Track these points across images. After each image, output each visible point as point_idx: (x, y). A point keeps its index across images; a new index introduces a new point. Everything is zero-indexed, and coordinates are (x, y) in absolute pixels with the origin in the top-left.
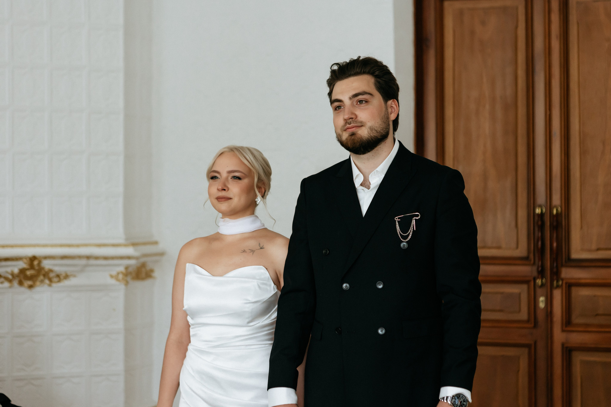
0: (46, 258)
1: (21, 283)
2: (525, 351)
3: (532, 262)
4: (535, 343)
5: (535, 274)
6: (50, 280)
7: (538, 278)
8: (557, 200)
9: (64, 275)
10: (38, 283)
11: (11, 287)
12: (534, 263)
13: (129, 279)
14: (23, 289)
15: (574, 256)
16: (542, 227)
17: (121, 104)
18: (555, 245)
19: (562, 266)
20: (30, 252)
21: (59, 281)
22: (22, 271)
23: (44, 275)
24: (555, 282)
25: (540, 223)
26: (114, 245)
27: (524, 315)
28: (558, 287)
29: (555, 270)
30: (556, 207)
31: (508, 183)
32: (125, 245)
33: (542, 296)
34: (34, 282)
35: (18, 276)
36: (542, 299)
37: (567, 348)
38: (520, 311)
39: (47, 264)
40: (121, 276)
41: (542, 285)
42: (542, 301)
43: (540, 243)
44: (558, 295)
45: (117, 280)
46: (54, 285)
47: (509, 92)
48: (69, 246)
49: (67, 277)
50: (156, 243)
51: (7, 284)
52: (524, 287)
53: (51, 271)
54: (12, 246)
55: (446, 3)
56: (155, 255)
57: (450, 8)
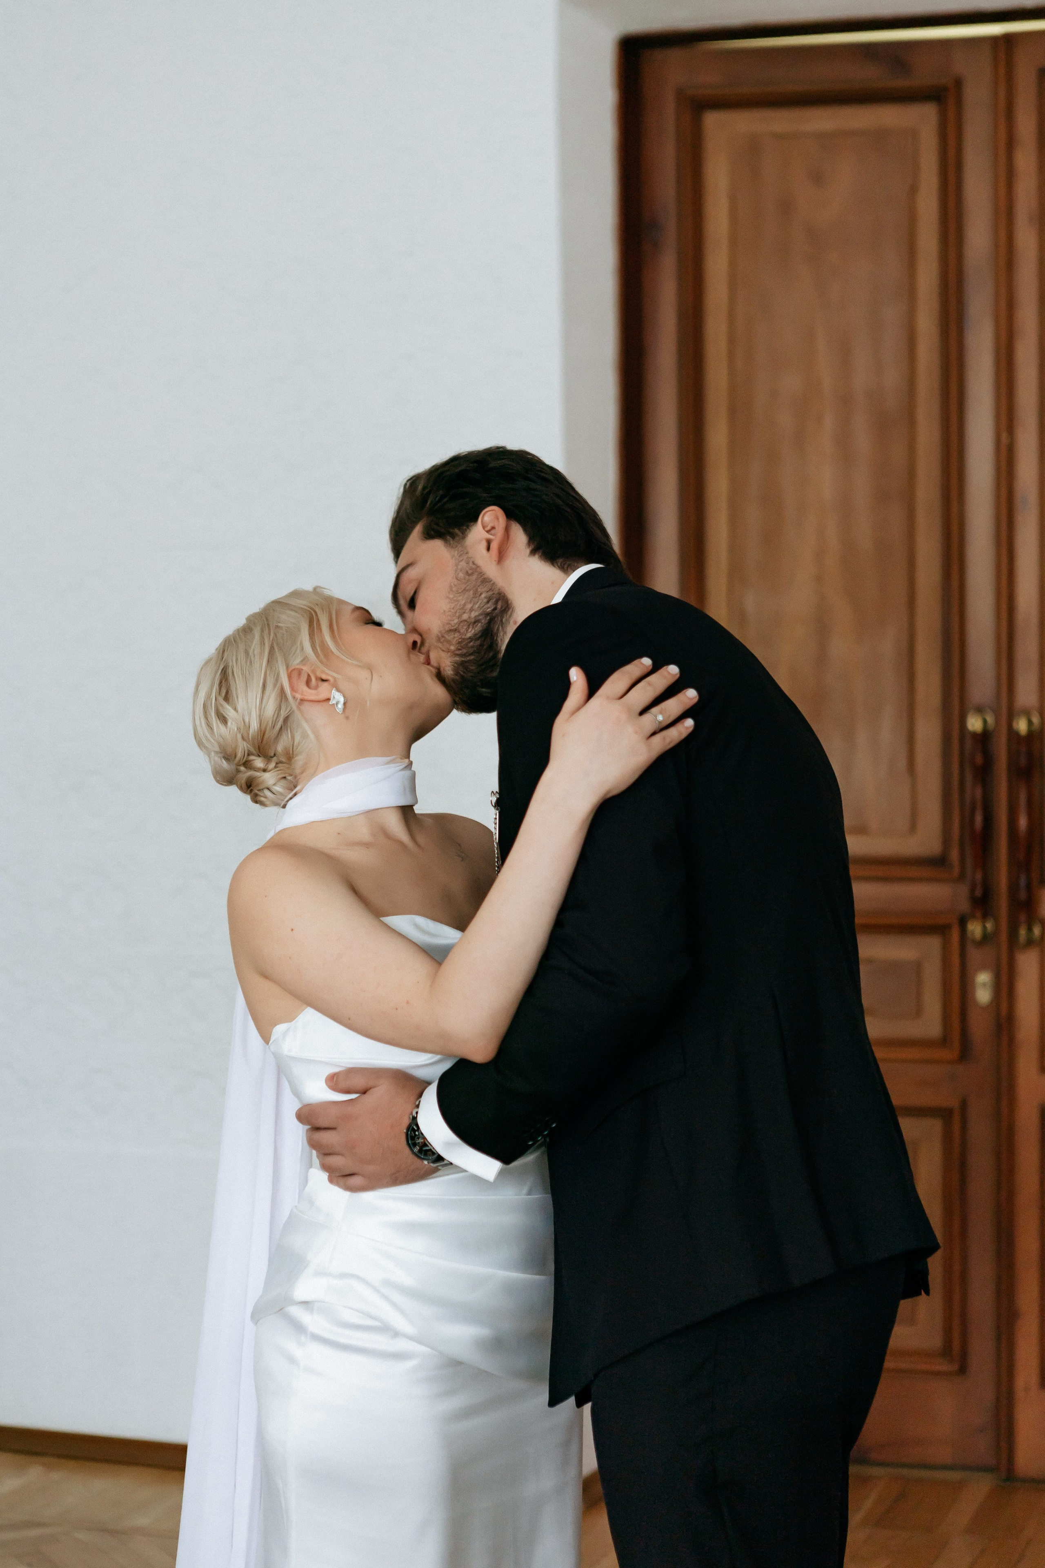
2: (935, 1127)
3: (956, 871)
4: (964, 1105)
5: (964, 905)
7: (973, 916)
8: (1029, 691)
12: (962, 876)
16: (984, 773)
18: (1023, 822)
19: (1043, 882)
24: (1023, 932)
25: (979, 760)
27: (930, 1023)
28: (1030, 943)
29: (1023, 895)
30: (1027, 713)
31: (888, 644)
33: (983, 967)
36: (983, 978)
38: (919, 1012)
41: (986, 938)
42: (984, 985)
43: (979, 819)
44: (1030, 965)
47: (892, 377)
52: (932, 944)
55: (710, 118)
57: (722, 131)
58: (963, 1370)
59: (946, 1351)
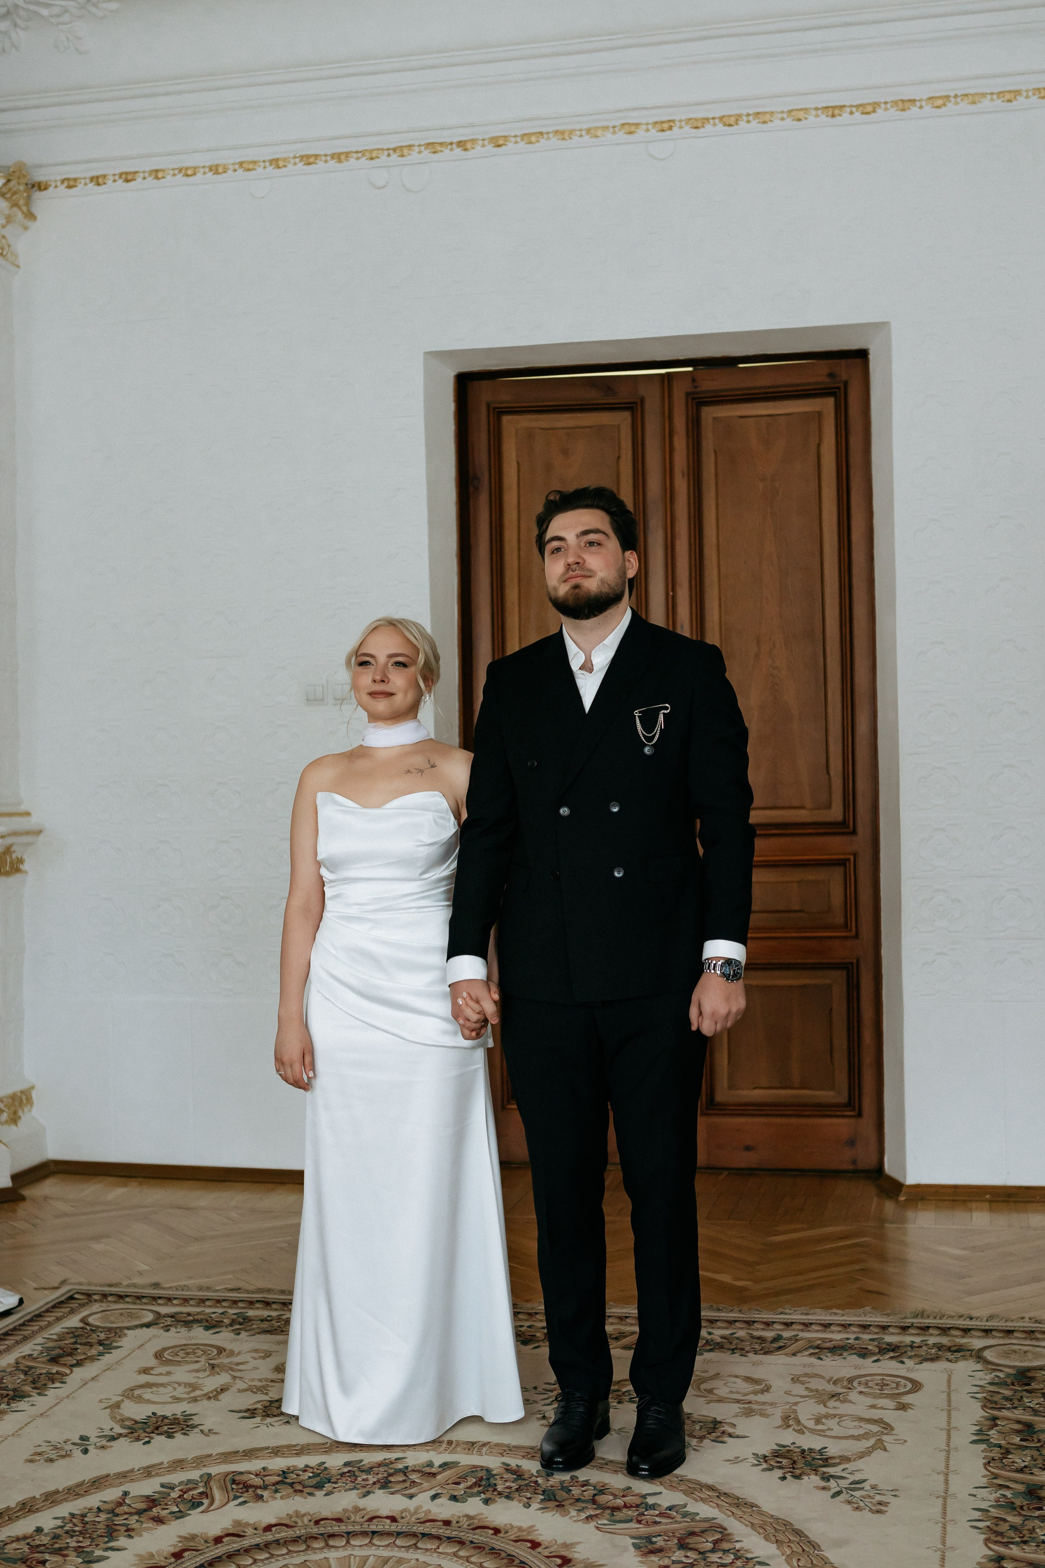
50: (28, 814)
55: (505, 419)
56: (27, 833)
57: (511, 424)
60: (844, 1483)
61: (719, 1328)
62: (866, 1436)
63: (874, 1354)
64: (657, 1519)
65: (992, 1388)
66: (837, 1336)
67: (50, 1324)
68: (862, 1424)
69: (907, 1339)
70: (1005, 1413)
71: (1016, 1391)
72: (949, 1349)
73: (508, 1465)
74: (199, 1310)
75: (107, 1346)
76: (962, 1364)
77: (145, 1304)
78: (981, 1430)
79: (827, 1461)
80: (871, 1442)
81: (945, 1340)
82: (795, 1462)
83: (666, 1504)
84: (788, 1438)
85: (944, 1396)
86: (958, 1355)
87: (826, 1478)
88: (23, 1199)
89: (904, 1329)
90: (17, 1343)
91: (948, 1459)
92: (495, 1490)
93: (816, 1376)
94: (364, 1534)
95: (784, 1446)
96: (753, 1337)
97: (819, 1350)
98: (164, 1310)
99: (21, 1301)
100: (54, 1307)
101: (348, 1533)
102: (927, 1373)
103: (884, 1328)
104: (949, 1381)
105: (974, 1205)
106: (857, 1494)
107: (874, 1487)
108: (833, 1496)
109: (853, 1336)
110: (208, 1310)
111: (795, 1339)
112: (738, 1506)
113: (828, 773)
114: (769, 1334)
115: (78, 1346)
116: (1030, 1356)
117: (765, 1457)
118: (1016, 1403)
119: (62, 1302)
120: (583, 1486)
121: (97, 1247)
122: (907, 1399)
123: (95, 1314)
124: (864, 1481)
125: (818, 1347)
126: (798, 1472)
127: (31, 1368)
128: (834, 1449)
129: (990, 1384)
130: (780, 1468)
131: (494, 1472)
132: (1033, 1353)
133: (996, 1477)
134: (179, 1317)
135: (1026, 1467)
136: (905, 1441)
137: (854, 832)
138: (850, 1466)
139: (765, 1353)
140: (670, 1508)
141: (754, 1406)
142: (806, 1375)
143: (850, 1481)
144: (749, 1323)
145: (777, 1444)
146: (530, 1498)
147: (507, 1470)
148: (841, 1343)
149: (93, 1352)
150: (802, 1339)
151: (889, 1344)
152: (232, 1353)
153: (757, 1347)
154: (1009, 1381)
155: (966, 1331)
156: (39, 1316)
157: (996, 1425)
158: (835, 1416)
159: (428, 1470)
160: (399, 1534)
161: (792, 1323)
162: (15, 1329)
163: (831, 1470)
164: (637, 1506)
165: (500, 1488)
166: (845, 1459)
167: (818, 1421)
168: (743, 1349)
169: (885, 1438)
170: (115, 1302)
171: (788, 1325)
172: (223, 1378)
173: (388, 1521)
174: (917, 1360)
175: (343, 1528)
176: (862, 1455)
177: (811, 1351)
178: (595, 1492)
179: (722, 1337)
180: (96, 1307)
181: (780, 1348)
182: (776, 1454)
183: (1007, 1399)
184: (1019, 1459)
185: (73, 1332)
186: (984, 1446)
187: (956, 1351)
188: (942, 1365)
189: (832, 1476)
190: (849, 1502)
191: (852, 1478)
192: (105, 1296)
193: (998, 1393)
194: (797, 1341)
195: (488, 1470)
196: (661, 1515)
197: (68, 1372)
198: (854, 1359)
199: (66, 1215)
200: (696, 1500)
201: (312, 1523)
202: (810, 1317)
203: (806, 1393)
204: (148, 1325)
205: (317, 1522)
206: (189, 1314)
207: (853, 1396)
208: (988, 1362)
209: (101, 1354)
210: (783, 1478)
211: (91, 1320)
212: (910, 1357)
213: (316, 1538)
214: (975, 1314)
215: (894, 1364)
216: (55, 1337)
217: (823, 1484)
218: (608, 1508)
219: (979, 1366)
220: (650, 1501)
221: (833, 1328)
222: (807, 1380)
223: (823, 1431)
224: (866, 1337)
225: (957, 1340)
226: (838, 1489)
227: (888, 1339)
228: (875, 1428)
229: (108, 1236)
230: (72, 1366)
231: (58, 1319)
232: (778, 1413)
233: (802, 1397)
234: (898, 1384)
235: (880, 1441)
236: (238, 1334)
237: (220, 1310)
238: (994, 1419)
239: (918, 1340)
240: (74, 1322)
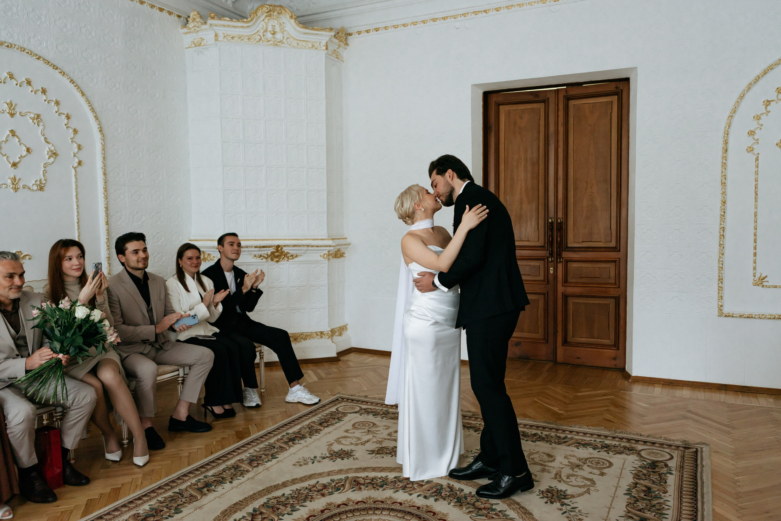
0: (285, 246)
1: (272, 260)
2: (543, 296)
3: (546, 248)
4: (548, 292)
5: (548, 255)
6: (288, 258)
7: (550, 257)
8: (560, 215)
9: (295, 255)
10: (281, 259)
11: (266, 262)
12: (548, 250)
13: (330, 257)
14: (273, 263)
15: (569, 245)
16: (552, 230)
17: (325, 164)
18: (559, 239)
19: (563, 251)
20: (277, 243)
21: (293, 259)
22: (272, 253)
23: (284, 255)
25: (551, 227)
26: (322, 240)
27: (541, 278)
28: (560, 261)
29: (559, 253)
30: (560, 218)
31: (534, 205)
32: (328, 239)
33: (552, 267)
34: (279, 259)
35: (270, 256)
36: (552, 269)
37: (565, 295)
38: (539, 275)
39: (285, 249)
40: (326, 255)
41: (552, 261)
43: (551, 238)
44: (560, 266)
45: (324, 258)
46: (289, 260)
47: (535, 155)
48: (298, 240)
49: (297, 256)
50: (346, 238)
51: (264, 260)
52: (542, 262)
53: (289, 253)
54: (267, 240)
55: (501, 107)
56: (345, 245)
57: (503, 109)
58: (547, 342)
59: (544, 339)
60: (569, 508)
61: (546, 431)
62: (583, 486)
63: (599, 448)
64: (494, 516)
65: (640, 469)
66: (587, 439)
67: (326, 409)
68: (584, 481)
69: (614, 443)
70: (642, 482)
71: (649, 471)
72: (629, 449)
73: (449, 484)
74: (374, 407)
75: (339, 419)
76: (631, 456)
77: (359, 404)
78: (629, 489)
79: (565, 497)
80: (586, 489)
81: (627, 445)
82: (553, 495)
83: (499, 509)
84: (555, 484)
85: (620, 471)
86: (631, 452)
87: (563, 504)
88: (340, 360)
89: (614, 438)
90: (313, 416)
91: (612, 501)
92: (441, 495)
93: (574, 456)
94: (388, 509)
95: (551, 487)
96: (557, 436)
97: (579, 444)
98: (364, 407)
99: (320, 400)
100: (331, 403)
101: (383, 508)
102: (617, 460)
103: (606, 437)
104: (624, 464)
105: (656, 385)
106: (572, 513)
107: (580, 511)
108: (562, 514)
109: (593, 439)
110: (377, 408)
111: (572, 438)
112: (525, 514)
113: (611, 230)
114: (563, 436)
115: (331, 419)
116: (659, 455)
117: (543, 491)
118: (647, 477)
119: (334, 401)
120: (472, 497)
121: (355, 380)
122: (605, 471)
123: (341, 407)
124: (577, 508)
125: (579, 443)
126: (553, 500)
127: (312, 426)
128: (570, 491)
129: (640, 467)
130: (547, 497)
131: (443, 487)
132: (661, 454)
133: (629, 512)
134: (367, 410)
135: (642, 509)
136: (598, 490)
137: (619, 251)
138: (574, 500)
139: (558, 444)
140: (500, 512)
141: (547, 468)
142: (570, 455)
143: (571, 507)
144: (557, 430)
145: (550, 487)
146: (451, 500)
147: (448, 486)
148: (588, 442)
149: (334, 422)
150: (574, 439)
151: (606, 444)
152: (377, 426)
153: (557, 441)
154: (647, 466)
155: (637, 441)
156: (324, 406)
157: (636, 487)
158: (575, 475)
159: (421, 483)
160: (400, 511)
161: (573, 431)
162: (315, 411)
163: (566, 501)
164: (489, 509)
165: (443, 494)
166: (573, 496)
167: (568, 478)
168: (551, 441)
169: (591, 488)
170: (350, 402)
171: (571, 432)
172: (370, 436)
173: (399, 504)
174: (615, 453)
175: (383, 506)
176: (580, 495)
177: (576, 444)
178: (475, 500)
179: (546, 435)
180: (343, 404)
181: (565, 442)
182: (548, 491)
183: (644, 475)
184: (640, 505)
185: (332, 414)
186: (629, 497)
187: (631, 450)
188: (623, 456)
189: (566, 504)
190: (568, 517)
191: (573, 506)
192: (348, 399)
193: (641, 471)
194: (572, 439)
195: (442, 486)
196: (496, 514)
197: (323, 429)
198: (590, 450)
199: (351, 367)
200: (511, 509)
201: (373, 502)
202: (580, 429)
203: (568, 464)
204: (356, 412)
205: (375, 502)
206: (371, 409)
207: (585, 467)
208: (641, 456)
209: (336, 423)
210: (546, 503)
211: (339, 409)
212: (612, 451)
213: (372, 509)
214: (643, 433)
215: (605, 453)
216: (325, 415)
217: (560, 507)
218: (478, 508)
219: (637, 458)
220: (494, 507)
221: (587, 435)
222: (570, 457)
223: (568, 482)
224: (598, 440)
225: (633, 445)
226: (566, 510)
227: (607, 442)
228: (588, 483)
229: (360, 376)
230: (325, 427)
231: (330, 407)
232: (554, 472)
233: (566, 465)
234: (604, 463)
235: (589, 489)
236: (382, 419)
237: (381, 408)
238: (636, 484)
239: (617, 443)
240: (333, 409)
